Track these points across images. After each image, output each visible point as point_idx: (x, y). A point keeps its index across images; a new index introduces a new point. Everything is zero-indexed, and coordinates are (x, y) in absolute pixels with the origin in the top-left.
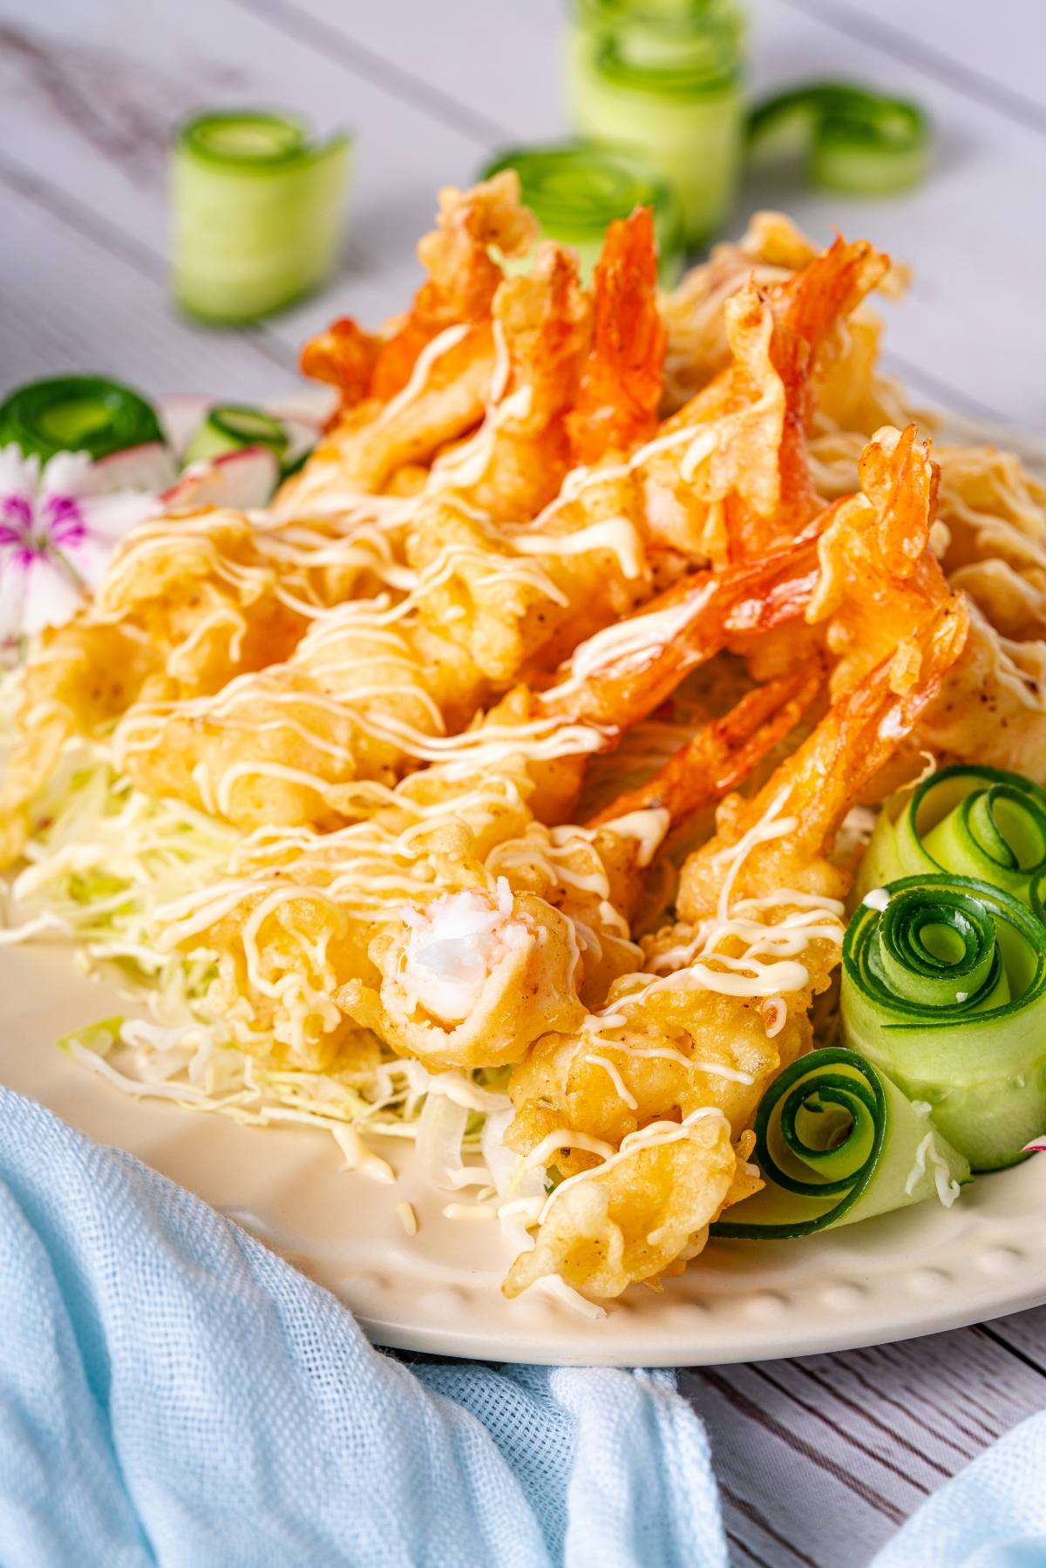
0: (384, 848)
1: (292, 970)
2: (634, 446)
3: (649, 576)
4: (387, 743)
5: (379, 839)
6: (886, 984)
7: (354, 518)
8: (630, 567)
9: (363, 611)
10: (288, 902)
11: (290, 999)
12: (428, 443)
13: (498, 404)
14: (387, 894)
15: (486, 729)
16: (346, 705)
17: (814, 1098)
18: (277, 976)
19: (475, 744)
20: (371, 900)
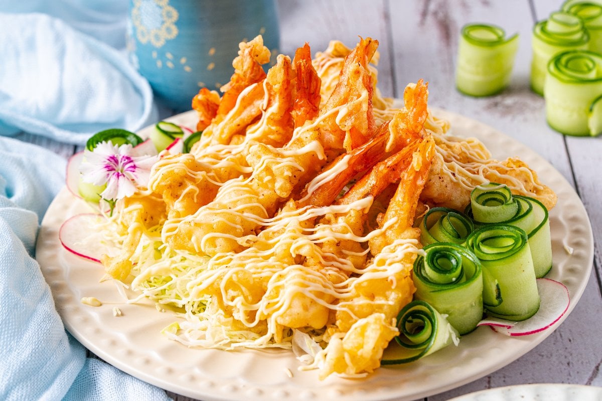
0: (259, 254)
1: (238, 296)
2: (314, 119)
3: (326, 158)
4: (252, 222)
5: (257, 252)
6: (428, 278)
7: (223, 152)
8: (321, 157)
9: (236, 181)
10: (234, 273)
11: (239, 305)
12: (242, 125)
13: (265, 110)
14: (263, 268)
15: (283, 213)
16: (237, 211)
17: (410, 318)
18: (233, 299)
19: (280, 219)
20: (259, 270)
